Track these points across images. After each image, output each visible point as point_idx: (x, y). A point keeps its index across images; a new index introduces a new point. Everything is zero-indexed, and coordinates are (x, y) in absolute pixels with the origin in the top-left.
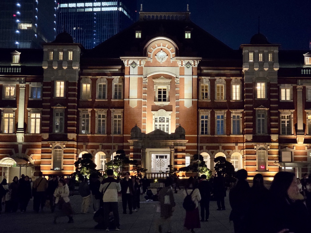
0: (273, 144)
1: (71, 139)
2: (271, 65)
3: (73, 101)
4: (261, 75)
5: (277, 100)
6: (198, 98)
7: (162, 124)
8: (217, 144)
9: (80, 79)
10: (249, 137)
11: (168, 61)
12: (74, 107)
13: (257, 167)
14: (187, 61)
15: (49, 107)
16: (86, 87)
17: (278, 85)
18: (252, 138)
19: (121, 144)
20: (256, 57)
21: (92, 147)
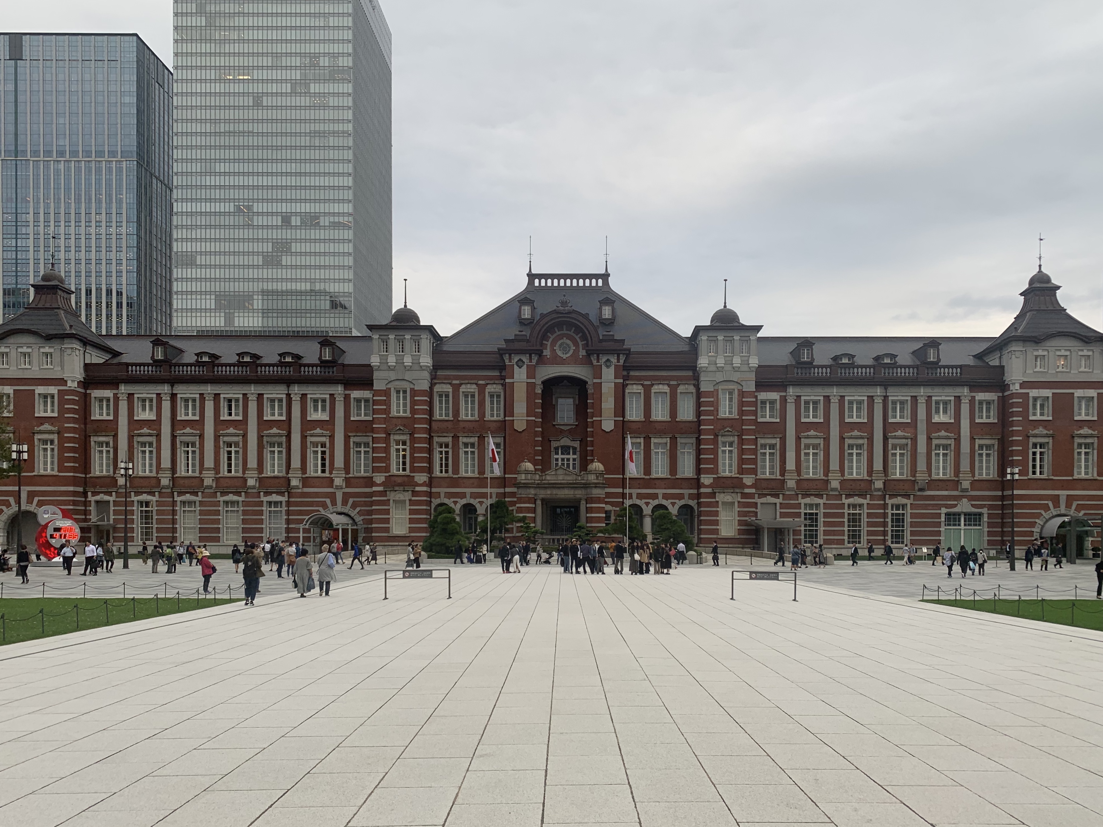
0: (746, 491)
1: (421, 482)
4: (728, 376)
5: (754, 418)
6: (624, 417)
7: (565, 457)
9: (433, 385)
10: (708, 479)
12: (425, 431)
14: (605, 355)
15: (383, 431)
17: (756, 394)
18: (711, 481)
19: (501, 490)
20: (720, 348)
21: (455, 496)
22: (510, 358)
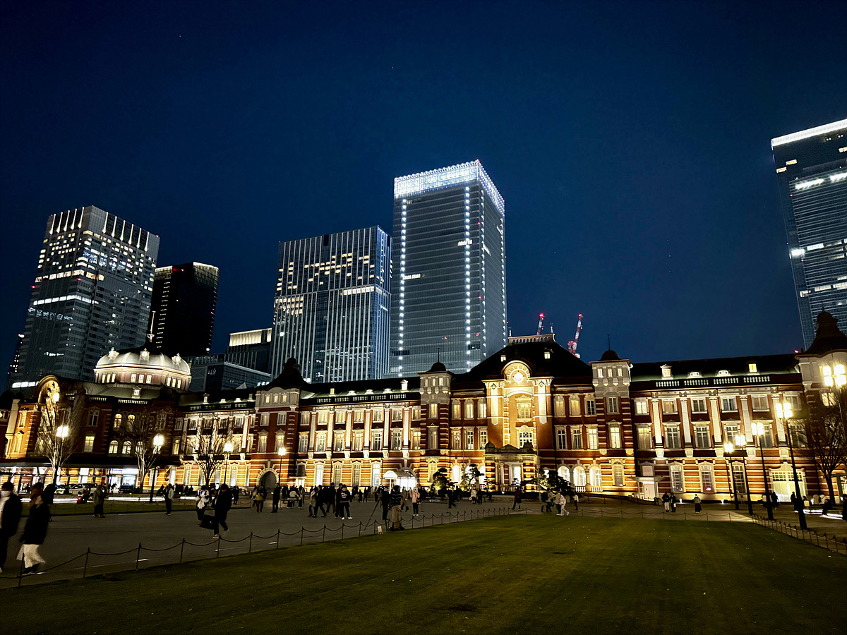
0: (628, 458)
1: (443, 454)
2: (620, 380)
3: (445, 421)
4: (611, 390)
5: (630, 414)
6: (553, 415)
7: (526, 439)
8: (575, 459)
9: (451, 401)
10: (604, 451)
11: (524, 382)
12: (445, 426)
13: (613, 481)
14: (540, 381)
15: (425, 427)
16: (456, 408)
17: (633, 399)
18: (606, 452)
20: (605, 373)
21: (462, 461)
22: (489, 384)
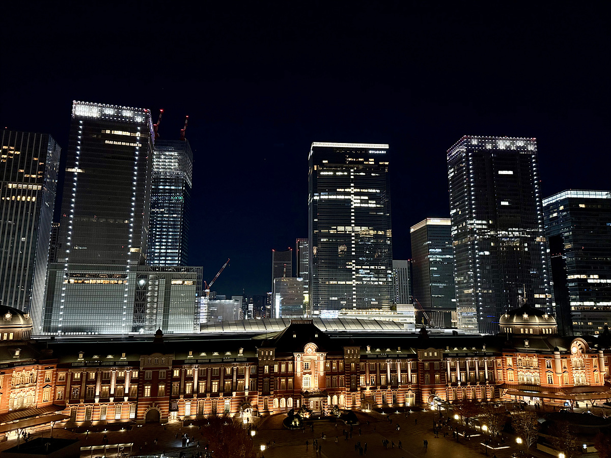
0: (358, 392)
2: (357, 355)
3: (273, 375)
4: (353, 360)
6: (326, 371)
7: (307, 380)
8: (334, 392)
9: (274, 363)
11: (312, 353)
13: (352, 403)
14: (321, 354)
15: (262, 379)
16: (276, 366)
18: (349, 389)
20: (351, 351)
21: (279, 396)
22: (296, 355)
